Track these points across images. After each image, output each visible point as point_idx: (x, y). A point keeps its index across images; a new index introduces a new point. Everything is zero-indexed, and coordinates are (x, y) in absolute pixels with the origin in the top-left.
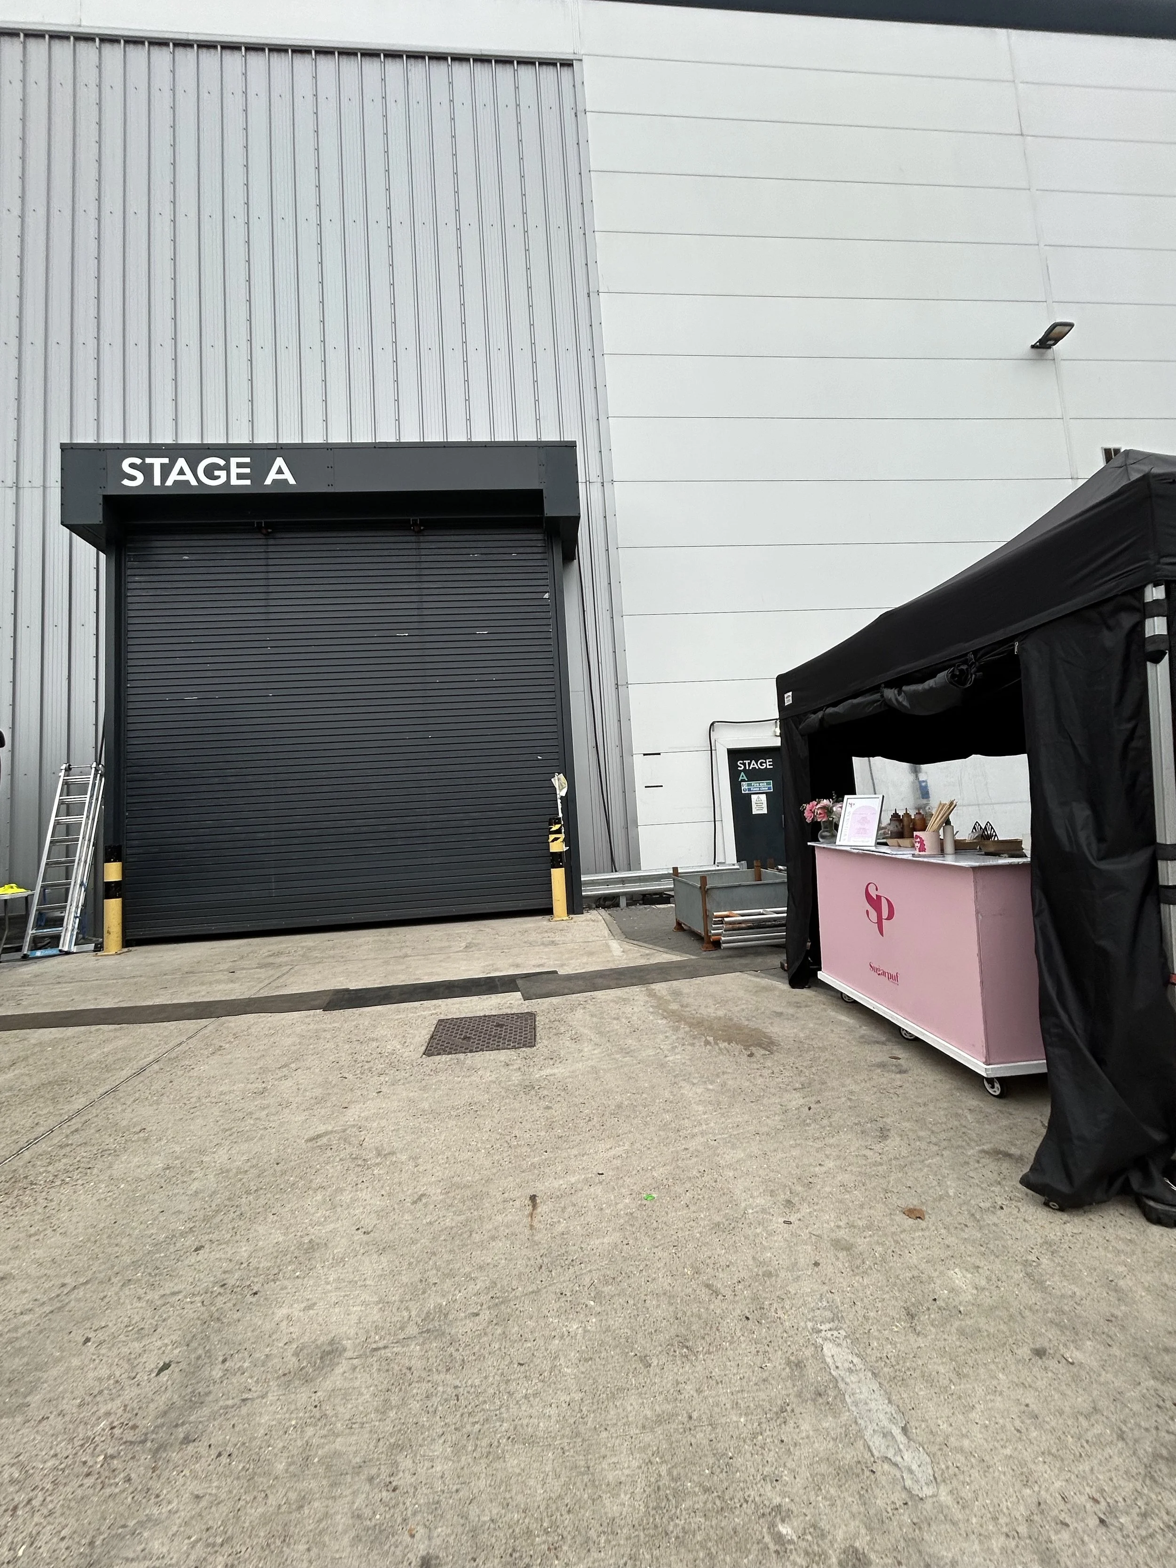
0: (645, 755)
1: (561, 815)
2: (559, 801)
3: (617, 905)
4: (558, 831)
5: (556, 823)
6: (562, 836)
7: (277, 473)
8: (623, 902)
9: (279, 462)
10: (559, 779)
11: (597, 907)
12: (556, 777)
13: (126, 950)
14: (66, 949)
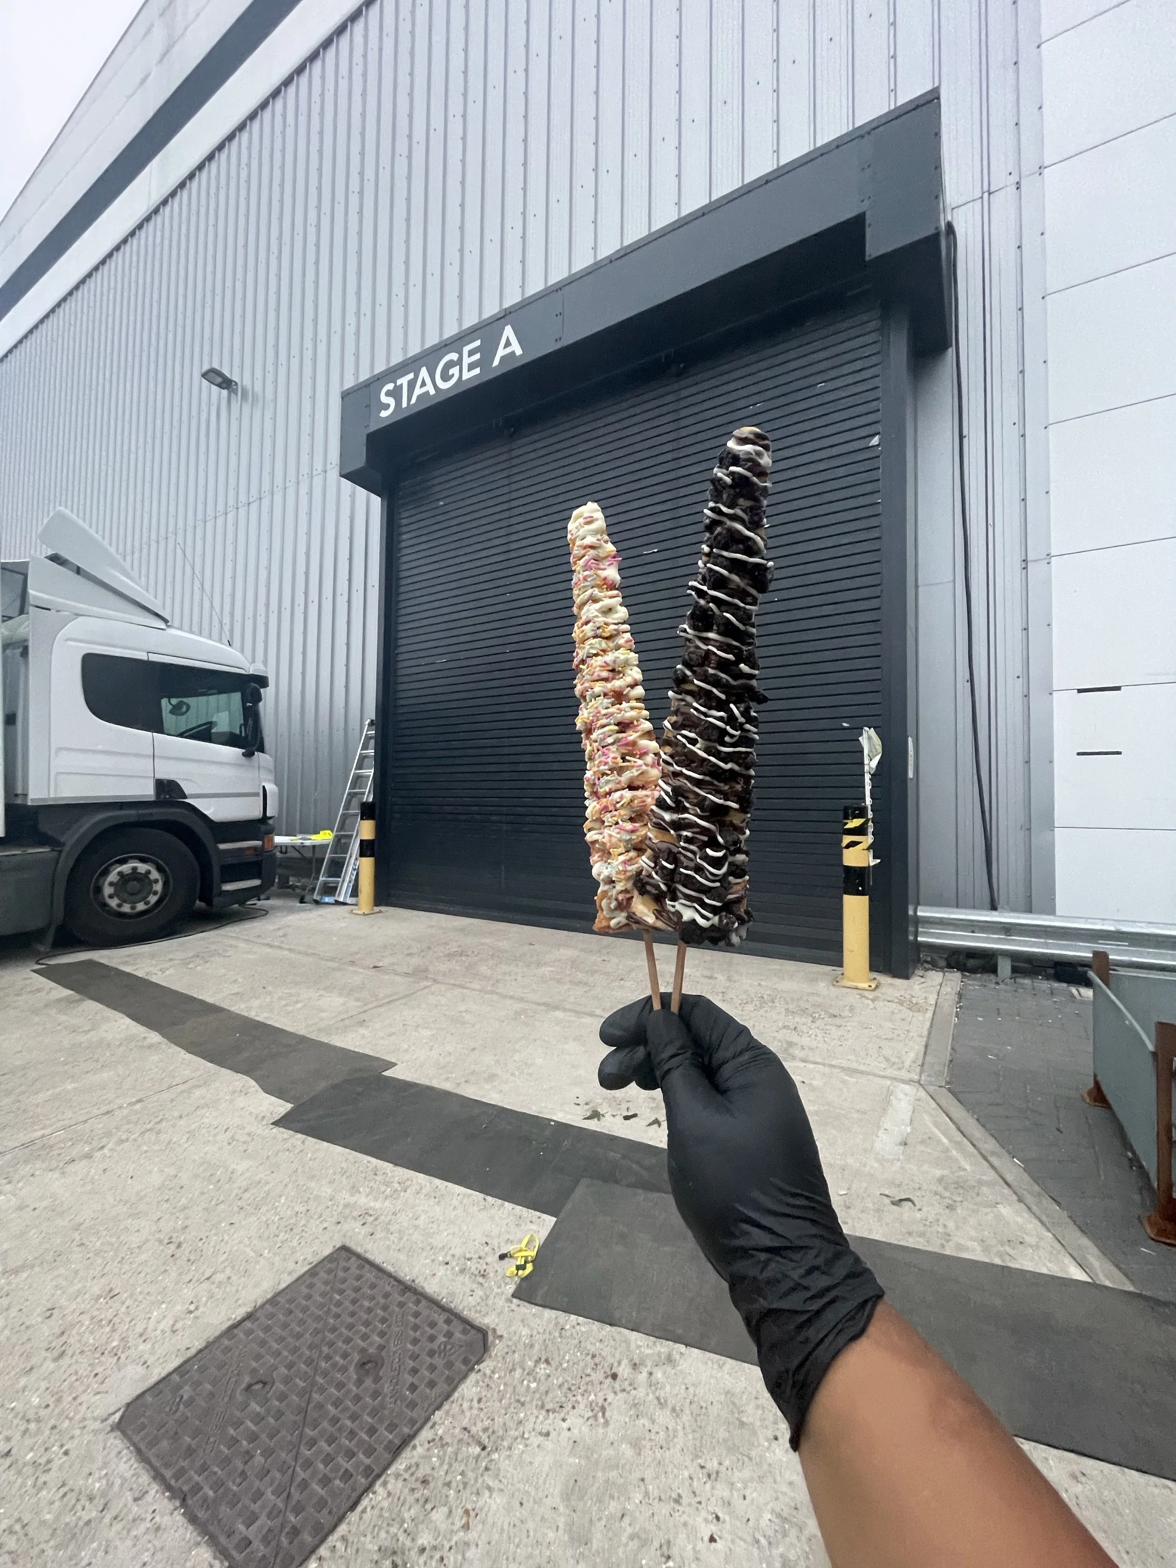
0: (1080, 691)
1: (868, 801)
2: (867, 777)
3: (994, 970)
4: (860, 831)
5: (855, 817)
6: (869, 839)
7: (505, 347)
8: (1005, 967)
9: (509, 332)
10: (870, 738)
11: (950, 966)
12: (865, 735)
13: (377, 909)
14: (341, 899)
